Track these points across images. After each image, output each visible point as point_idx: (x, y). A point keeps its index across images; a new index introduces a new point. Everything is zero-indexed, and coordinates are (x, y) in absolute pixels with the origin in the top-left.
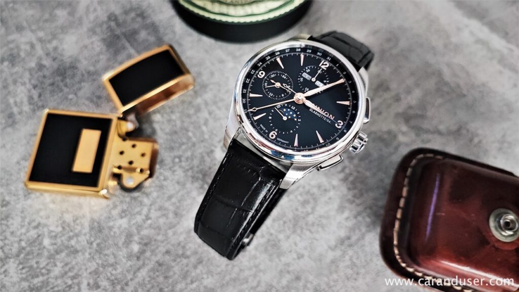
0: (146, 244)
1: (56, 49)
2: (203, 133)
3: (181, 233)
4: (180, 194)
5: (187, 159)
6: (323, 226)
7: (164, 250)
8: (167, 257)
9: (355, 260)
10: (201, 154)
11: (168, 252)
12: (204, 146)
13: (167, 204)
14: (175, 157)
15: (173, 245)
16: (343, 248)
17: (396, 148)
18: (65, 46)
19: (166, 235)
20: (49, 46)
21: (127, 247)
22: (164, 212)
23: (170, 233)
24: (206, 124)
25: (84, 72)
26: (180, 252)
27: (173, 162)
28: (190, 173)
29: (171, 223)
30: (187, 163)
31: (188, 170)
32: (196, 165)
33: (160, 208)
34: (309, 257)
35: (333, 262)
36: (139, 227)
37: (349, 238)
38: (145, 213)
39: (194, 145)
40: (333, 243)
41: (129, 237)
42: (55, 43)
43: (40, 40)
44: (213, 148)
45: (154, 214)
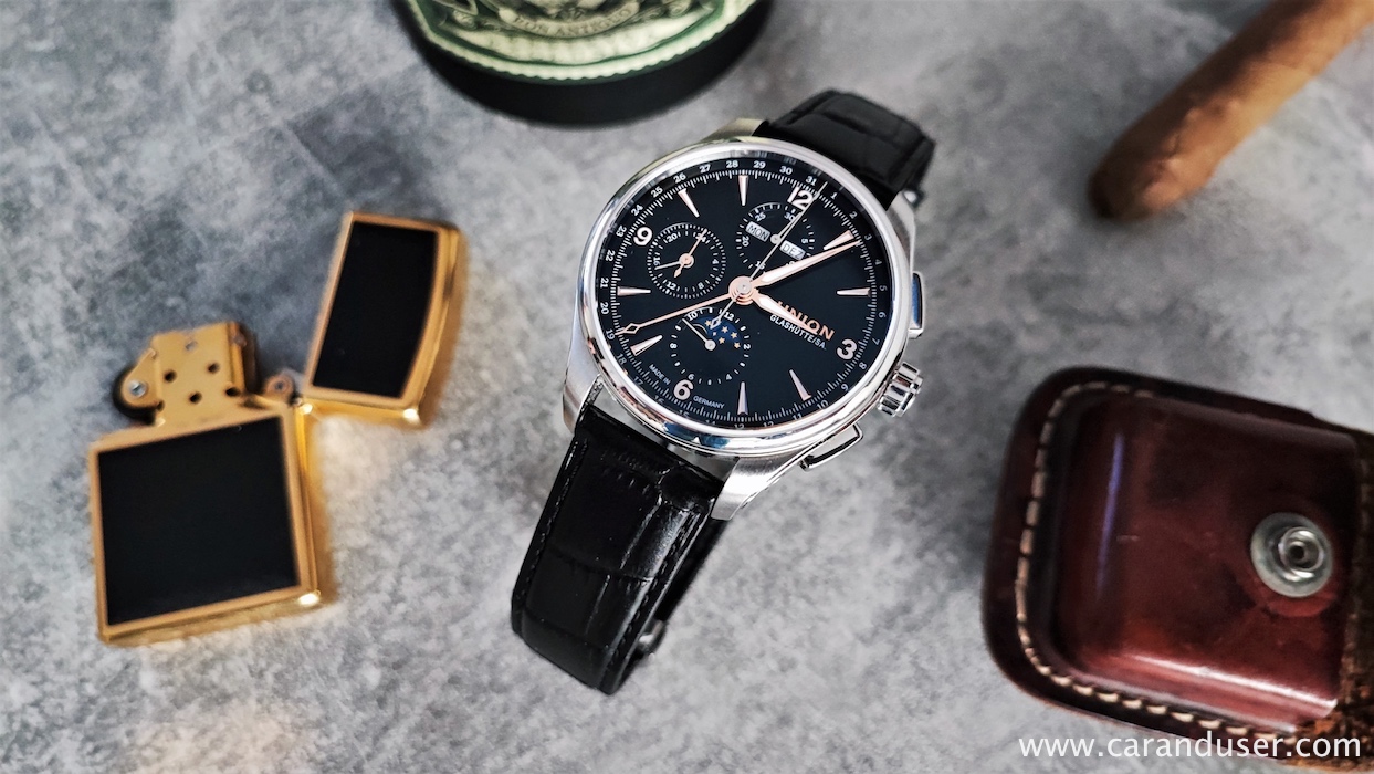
0: (397, 666)
1: (120, 179)
2: (516, 370)
3: (484, 630)
4: (472, 531)
5: (483, 440)
6: (838, 585)
7: (444, 676)
8: (454, 694)
9: (924, 664)
10: (517, 423)
11: (454, 681)
12: (523, 404)
13: (442, 561)
14: (452, 437)
15: (466, 663)
16: (893, 635)
17: (1014, 369)
18: (144, 171)
19: (445, 637)
20: (101, 172)
21: (350, 677)
22: (436, 581)
23: (456, 631)
24: (522, 346)
25: (199, 235)
26: (486, 678)
27: (448, 451)
28: (492, 476)
29: (453, 608)
30: (484, 451)
31: (486, 469)
32: (506, 455)
33: (427, 571)
34: (810, 665)
35: (870, 673)
36: (377, 624)
37: (906, 609)
38: (389, 588)
39: (497, 402)
40: (866, 624)
41: (354, 649)
42: (116, 165)
43: (79, 160)
44: (545, 406)
45: (411, 588)
